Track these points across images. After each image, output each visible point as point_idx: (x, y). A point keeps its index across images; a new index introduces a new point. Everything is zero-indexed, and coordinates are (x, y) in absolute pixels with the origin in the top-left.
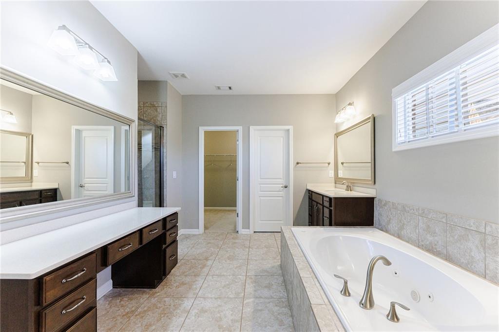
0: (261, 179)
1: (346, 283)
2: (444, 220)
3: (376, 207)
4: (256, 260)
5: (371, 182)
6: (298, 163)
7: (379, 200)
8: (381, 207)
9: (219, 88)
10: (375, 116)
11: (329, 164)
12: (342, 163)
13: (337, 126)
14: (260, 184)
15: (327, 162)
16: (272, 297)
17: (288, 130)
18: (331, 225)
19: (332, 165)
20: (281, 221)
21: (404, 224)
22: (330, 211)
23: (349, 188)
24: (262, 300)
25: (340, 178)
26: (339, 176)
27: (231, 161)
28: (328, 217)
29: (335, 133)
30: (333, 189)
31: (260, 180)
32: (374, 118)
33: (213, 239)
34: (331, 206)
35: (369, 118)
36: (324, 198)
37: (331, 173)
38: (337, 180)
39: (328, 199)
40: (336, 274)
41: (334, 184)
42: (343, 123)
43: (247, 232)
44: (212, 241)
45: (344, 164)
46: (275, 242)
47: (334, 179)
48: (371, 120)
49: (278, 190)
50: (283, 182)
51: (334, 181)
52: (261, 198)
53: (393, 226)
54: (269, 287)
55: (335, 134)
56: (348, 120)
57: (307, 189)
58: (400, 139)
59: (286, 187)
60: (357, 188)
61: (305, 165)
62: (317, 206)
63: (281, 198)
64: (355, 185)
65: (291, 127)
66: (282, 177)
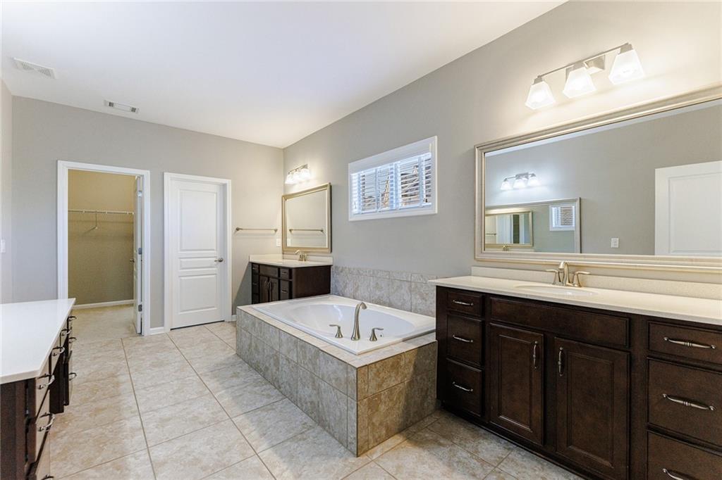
0: (182, 250)
1: (339, 328)
2: (387, 277)
3: (333, 275)
4: (200, 358)
5: (329, 251)
6: (238, 229)
7: (336, 267)
8: (338, 274)
9: (111, 104)
10: (332, 184)
11: (276, 230)
12: (290, 230)
13: (285, 187)
14: (180, 258)
15: (274, 228)
16: (246, 382)
17: (224, 186)
18: (291, 298)
19: (279, 232)
20: (214, 307)
21: (358, 286)
22: (291, 284)
23: (302, 258)
24: (236, 388)
25: (289, 247)
26: (288, 245)
27: (96, 221)
28: (288, 290)
29: (283, 194)
30: (281, 260)
31: (179, 252)
32: (331, 186)
33: (99, 351)
34: (291, 277)
35: (326, 186)
36: (281, 270)
37: (279, 242)
38: (285, 250)
39: (287, 271)
40: (332, 324)
41: (281, 255)
42: (294, 185)
43: (161, 330)
44: (100, 354)
45: (293, 232)
46: (212, 335)
47: (281, 248)
48: (328, 188)
49: (209, 265)
50: (216, 254)
51: (281, 251)
52: (183, 278)
53: (349, 290)
54: (236, 375)
55: (283, 196)
56: (300, 183)
57: (250, 262)
58: (355, 211)
59: (221, 261)
60: (311, 258)
61: (248, 231)
62: (268, 281)
63: (214, 276)
64: (309, 254)
65: (228, 182)
66: (215, 248)
